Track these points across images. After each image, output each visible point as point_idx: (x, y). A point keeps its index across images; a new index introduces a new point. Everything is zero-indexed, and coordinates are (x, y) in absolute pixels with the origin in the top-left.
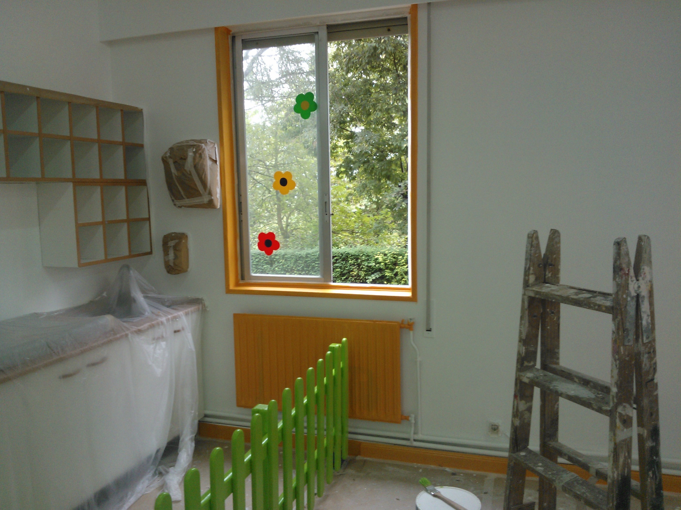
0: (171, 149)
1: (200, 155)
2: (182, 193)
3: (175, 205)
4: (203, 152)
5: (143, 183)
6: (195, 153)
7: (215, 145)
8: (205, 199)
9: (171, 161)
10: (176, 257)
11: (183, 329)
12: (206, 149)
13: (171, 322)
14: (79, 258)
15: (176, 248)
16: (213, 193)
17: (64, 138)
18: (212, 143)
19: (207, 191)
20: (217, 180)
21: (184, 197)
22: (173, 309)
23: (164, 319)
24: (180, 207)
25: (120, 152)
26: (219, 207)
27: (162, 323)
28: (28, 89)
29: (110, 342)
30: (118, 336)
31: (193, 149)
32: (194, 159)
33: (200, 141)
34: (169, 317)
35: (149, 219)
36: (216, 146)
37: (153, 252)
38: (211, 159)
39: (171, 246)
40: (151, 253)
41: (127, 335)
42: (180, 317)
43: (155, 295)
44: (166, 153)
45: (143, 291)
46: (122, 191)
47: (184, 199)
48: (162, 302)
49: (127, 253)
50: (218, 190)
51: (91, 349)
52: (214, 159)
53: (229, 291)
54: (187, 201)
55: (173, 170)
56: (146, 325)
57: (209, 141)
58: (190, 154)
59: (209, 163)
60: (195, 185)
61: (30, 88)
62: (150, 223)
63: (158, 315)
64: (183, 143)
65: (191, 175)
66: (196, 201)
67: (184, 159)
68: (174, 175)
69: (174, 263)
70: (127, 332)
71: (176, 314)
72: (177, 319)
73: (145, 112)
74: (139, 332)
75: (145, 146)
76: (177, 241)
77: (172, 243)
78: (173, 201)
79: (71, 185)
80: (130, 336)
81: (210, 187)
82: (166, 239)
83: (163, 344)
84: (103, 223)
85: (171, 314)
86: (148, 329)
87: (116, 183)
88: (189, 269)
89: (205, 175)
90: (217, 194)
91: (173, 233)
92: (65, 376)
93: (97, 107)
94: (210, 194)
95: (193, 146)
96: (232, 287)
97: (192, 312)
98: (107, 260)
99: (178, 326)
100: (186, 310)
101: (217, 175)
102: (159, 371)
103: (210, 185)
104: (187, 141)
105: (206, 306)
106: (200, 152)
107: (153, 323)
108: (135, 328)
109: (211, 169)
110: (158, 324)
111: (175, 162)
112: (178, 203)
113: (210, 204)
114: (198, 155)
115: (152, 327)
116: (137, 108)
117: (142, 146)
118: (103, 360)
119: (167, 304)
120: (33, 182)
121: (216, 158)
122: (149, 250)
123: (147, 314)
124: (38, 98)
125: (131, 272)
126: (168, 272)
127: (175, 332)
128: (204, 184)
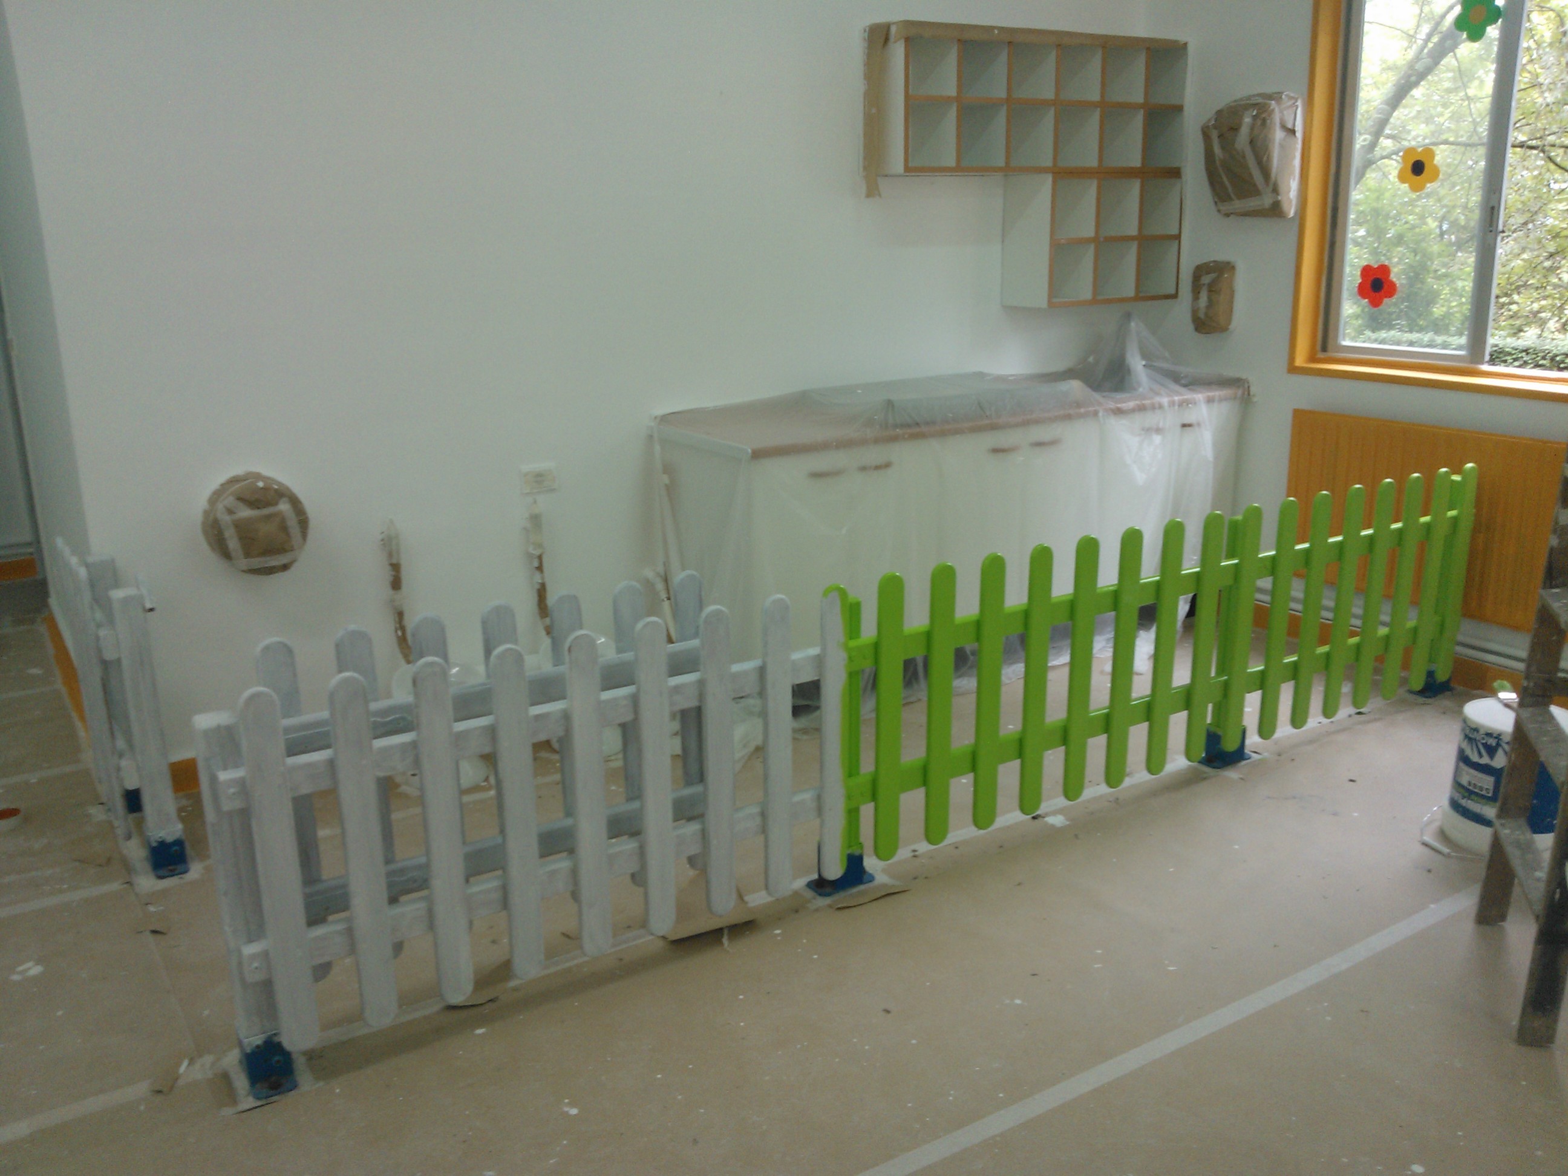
0: (1219, 113)
1: (1264, 121)
2: (1230, 189)
3: (1219, 211)
4: (1270, 115)
5: (1175, 173)
6: (1255, 117)
7: (1296, 101)
8: (1267, 201)
9: (1214, 135)
10: (1211, 304)
11: (1199, 424)
12: (1277, 110)
13: (1176, 407)
14: (1051, 295)
15: (1212, 289)
16: (1282, 188)
17: (1045, 103)
18: (1292, 98)
19: (1271, 186)
20: (1294, 166)
21: (1232, 195)
22: (1189, 389)
23: (1165, 401)
24: (1227, 215)
25: (1138, 122)
26: (1292, 214)
27: (1161, 407)
28: (996, 32)
29: (1068, 417)
30: (1082, 410)
31: (1253, 112)
32: (1252, 128)
33: (1270, 97)
34: (1176, 398)
35: (1178, 237)
36: (1299, 103)
37: (1180, 294)
38: (1284, 127)
39: (1204, 284)
40: (1175, 296)
41: (1096, 413)
42: (1195, 403)
43: (1165, 365)
44: (1209, 120)
45: (1145, 356)
46: (1135, 188)
47: (1231, 199)
48: (1176, 378)
49: (1131, 293)
50: (1294, 185)
51: (1037, 422)
52: (1290, 126)
53: (1293, 369)
54: (1238, 205)
55: (1217, 150)
56: (1131, 404)
57: (1286, 95)
58: (1247, 120)
59: (1279, 135)
60: (1250, 175)
61: (1001, 29)
62: (1180, 242)
63: (1158, 394)
64: (1244, 101)
65: (1244, 157)
66: (1252, 203)
67: (1235, 129)
68: (1217, 158)
69: (1206, 314)
70: (1097, 408)
71: (1188, 395)
72: (1190, 405)
73: (1191, 49)
74: (1119, 412)
75: (1186, 108)
76: (1213, 275)
77: (1206, 279)
78: (1216, 203)
79: (1049, 178)
80: (1101, 414)
81: (1276, 178)
82: (1199, 272)
83: (1157, 439)
84: (1095, 240)
85: (1181, 395)
86: (1133, 411)
87: (1128, 173)
88: (1232, 327)
89: (1269, 155)
90: (1290, 191)
91: (1211, 262)
92: (996, 451)
93: (1104, 47)
94: (1275, 190)
95: (1255, 105)
96: (1300, 361)
97: (1221, 400)
98: (1094, 301)
99: (1190, 417)
100: (1211, 394)
101: (1294, 157)
102: (1140, 477)
103: (1277, 175)
104: (1249, 98)
105: (1252, 393)
106: (1264, 116)
107: (1143, 402)
108: (1112, 405)
109: (1282, 146)
110: (1153, 408)
111: (1221, 136)
112: (1225, 207)
113: (1275, 210)
114: (1259, 122)
115: (1142, 409)
116: (1176, 42)
117: (1179, 109)
118: (1053, 443)
119: (1183, 382)
120: (996, 174)
121: (1294, 125)
122: (1172, 291)
123: (1141, 390)
124: (1010, 43)
125: (1133, 324)
126: (1197, 329)
127: (1184, 426)
128: (1266, 172)
